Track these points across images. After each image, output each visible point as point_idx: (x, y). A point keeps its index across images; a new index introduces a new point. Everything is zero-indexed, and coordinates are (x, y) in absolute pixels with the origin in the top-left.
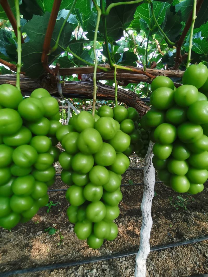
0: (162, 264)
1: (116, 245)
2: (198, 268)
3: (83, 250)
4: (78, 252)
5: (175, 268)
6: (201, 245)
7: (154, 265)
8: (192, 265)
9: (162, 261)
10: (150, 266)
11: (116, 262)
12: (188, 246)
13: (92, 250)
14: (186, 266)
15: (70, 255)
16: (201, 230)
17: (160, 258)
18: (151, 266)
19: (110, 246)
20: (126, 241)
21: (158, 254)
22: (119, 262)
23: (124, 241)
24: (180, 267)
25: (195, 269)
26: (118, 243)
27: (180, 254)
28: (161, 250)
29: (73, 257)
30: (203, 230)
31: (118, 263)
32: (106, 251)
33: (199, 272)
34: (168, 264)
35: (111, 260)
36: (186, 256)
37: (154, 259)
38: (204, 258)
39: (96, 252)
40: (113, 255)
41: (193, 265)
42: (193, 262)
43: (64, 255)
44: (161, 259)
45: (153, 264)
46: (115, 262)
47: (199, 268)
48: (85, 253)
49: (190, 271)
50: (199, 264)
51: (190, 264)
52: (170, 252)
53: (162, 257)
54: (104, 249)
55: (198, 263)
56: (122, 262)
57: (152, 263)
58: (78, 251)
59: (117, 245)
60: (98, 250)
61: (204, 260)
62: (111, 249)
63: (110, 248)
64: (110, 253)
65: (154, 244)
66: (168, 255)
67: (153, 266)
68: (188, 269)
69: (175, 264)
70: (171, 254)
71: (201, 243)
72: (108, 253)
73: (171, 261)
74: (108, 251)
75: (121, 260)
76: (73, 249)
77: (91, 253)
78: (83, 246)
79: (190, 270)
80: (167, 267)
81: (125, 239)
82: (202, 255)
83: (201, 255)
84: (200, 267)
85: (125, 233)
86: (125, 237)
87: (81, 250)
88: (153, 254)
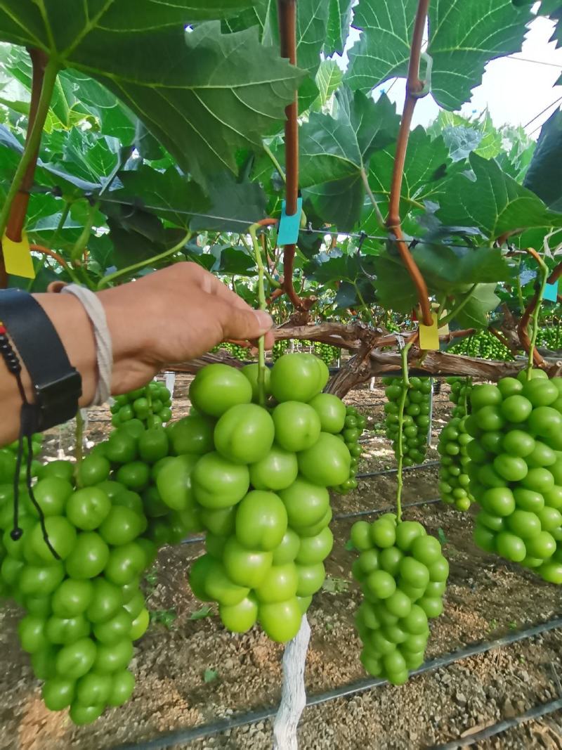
0: (352, 731)
1: (246, 693)
2: (436, 731)
3: (158, 714)
4: (146, 721)
5: (384, 735)
6: (451, 672)
7: (331, 736)
8: (423, 726)
9: (353, 722)
10: (322, 737)
11: (239, 736)
12: (420, 678)
13: (182, 712)
14: (408, 728)
15: (124, 729)
16: (459, 634)
17: (350, 715)
18: (325, 738)
19: (229, 697)
20: (272, 681)
21: (346, 706)
22: (246, 735)
23: (267, 681)
24: (395, 732)
25: (430, 735)
26: (251, 687)
27: (399, 702)
28: (354, 694)
29: (130, 734)
30: (464, 635)
31: (243, 739)
32: (217, 710)
33: (437, 741)
34: (367, 729)
35: (228, 733)
36: (411, 704)
37: (335, 720)
38: (454, 705)
39: (192, 716)
40: (234, 718)
41: (425, 726)
42: (427, 719)
43: (109, 732)
44: (352, 718)
45: (331, 732)
46: (237, 736)
47: (438, 732)
48: (162, 720)
49: (417, 741)
50: (439, 722)
51: (420, 722)
52: (375, 698)
53: (355, 713)
54: (214, 704)
55: (437, 719)
56: (254, 735)
57: (327, 730)
58: (146, 718)
59: (248, 693)
60: (197, 710)
61: (454, 709)
62: (231, 703)
63: (229, 701)
64: (227, 715)
65: (340, 681)
66: (370, 705)
67: (329, 737)
68: (414, 736)
69: (384, 728)
70: (376, 704)
71: (450, 667)
72: (221, 715)
73: (376, 721)
74: (224, 711)
75: (252, 731)
76: (132, 713)
77: (179, 719)
78: (160, 703)
79: (417, 739)
80: (364, 735)
81: (272, 673)
82: (450, 697)
83: (447, 698)
84: (440, 729)
85: (273, 658)
86: (271, 669)
87: (154, 715)
88: (333, 706)
